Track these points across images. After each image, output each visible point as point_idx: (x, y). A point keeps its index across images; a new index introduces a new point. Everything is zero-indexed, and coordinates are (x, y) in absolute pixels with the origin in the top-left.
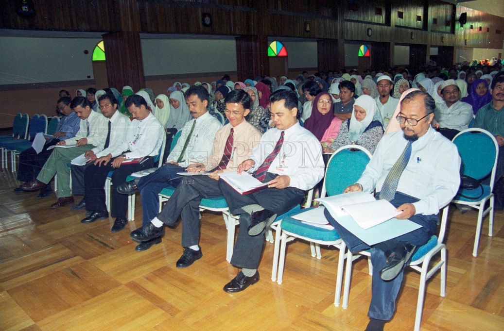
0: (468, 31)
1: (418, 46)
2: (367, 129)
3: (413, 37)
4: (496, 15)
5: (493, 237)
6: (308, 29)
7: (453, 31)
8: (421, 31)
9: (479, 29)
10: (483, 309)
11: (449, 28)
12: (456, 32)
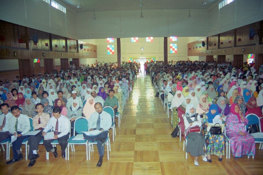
0: (83, 52)
1: (65, 59)
2: (78, 109)
3: (62, 55)
4: (93, 44)
5: (116, 135)
6: (16, 55)
7: (78, 51)
8: (65, 53)
9: (87, 50)
10: (119, 151)
11: (76, 50)
12: (79, 52)
